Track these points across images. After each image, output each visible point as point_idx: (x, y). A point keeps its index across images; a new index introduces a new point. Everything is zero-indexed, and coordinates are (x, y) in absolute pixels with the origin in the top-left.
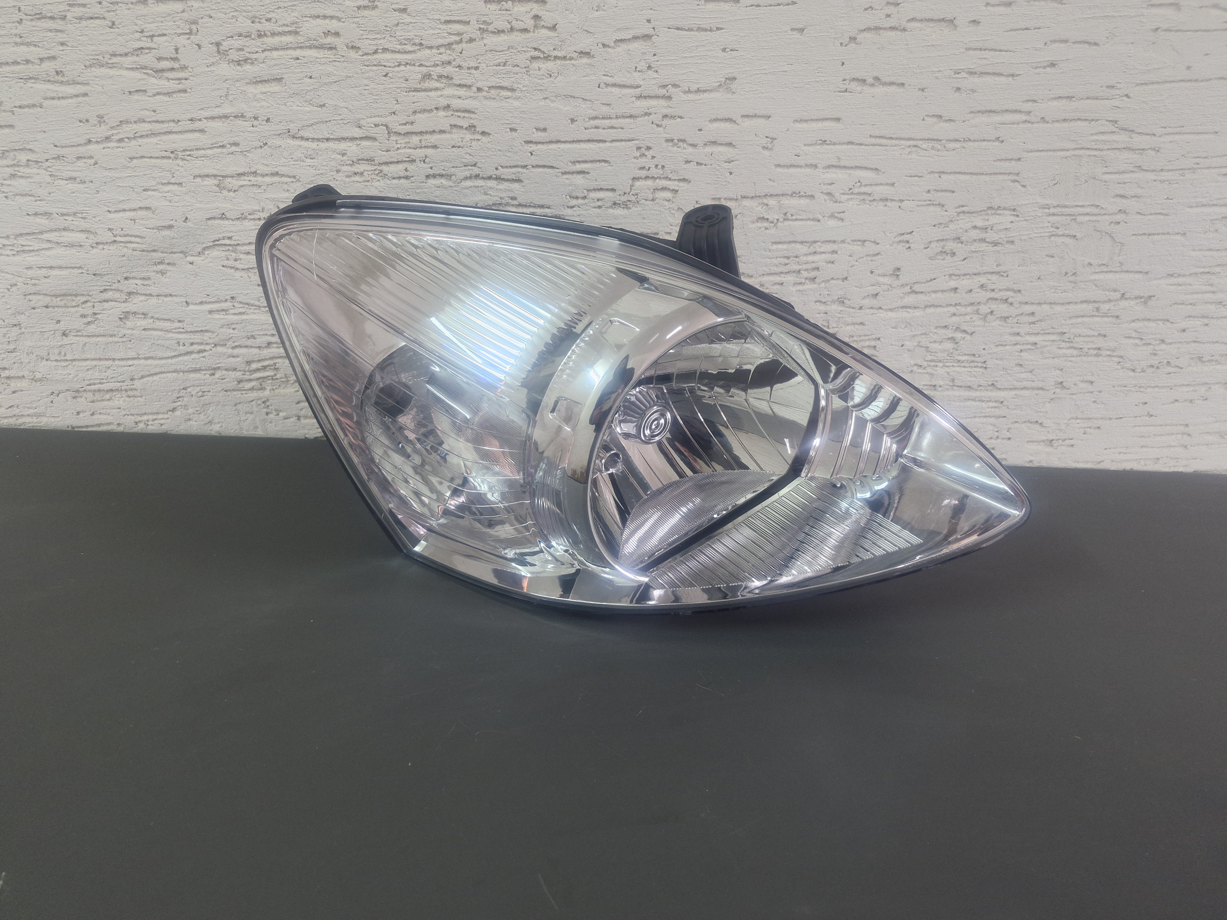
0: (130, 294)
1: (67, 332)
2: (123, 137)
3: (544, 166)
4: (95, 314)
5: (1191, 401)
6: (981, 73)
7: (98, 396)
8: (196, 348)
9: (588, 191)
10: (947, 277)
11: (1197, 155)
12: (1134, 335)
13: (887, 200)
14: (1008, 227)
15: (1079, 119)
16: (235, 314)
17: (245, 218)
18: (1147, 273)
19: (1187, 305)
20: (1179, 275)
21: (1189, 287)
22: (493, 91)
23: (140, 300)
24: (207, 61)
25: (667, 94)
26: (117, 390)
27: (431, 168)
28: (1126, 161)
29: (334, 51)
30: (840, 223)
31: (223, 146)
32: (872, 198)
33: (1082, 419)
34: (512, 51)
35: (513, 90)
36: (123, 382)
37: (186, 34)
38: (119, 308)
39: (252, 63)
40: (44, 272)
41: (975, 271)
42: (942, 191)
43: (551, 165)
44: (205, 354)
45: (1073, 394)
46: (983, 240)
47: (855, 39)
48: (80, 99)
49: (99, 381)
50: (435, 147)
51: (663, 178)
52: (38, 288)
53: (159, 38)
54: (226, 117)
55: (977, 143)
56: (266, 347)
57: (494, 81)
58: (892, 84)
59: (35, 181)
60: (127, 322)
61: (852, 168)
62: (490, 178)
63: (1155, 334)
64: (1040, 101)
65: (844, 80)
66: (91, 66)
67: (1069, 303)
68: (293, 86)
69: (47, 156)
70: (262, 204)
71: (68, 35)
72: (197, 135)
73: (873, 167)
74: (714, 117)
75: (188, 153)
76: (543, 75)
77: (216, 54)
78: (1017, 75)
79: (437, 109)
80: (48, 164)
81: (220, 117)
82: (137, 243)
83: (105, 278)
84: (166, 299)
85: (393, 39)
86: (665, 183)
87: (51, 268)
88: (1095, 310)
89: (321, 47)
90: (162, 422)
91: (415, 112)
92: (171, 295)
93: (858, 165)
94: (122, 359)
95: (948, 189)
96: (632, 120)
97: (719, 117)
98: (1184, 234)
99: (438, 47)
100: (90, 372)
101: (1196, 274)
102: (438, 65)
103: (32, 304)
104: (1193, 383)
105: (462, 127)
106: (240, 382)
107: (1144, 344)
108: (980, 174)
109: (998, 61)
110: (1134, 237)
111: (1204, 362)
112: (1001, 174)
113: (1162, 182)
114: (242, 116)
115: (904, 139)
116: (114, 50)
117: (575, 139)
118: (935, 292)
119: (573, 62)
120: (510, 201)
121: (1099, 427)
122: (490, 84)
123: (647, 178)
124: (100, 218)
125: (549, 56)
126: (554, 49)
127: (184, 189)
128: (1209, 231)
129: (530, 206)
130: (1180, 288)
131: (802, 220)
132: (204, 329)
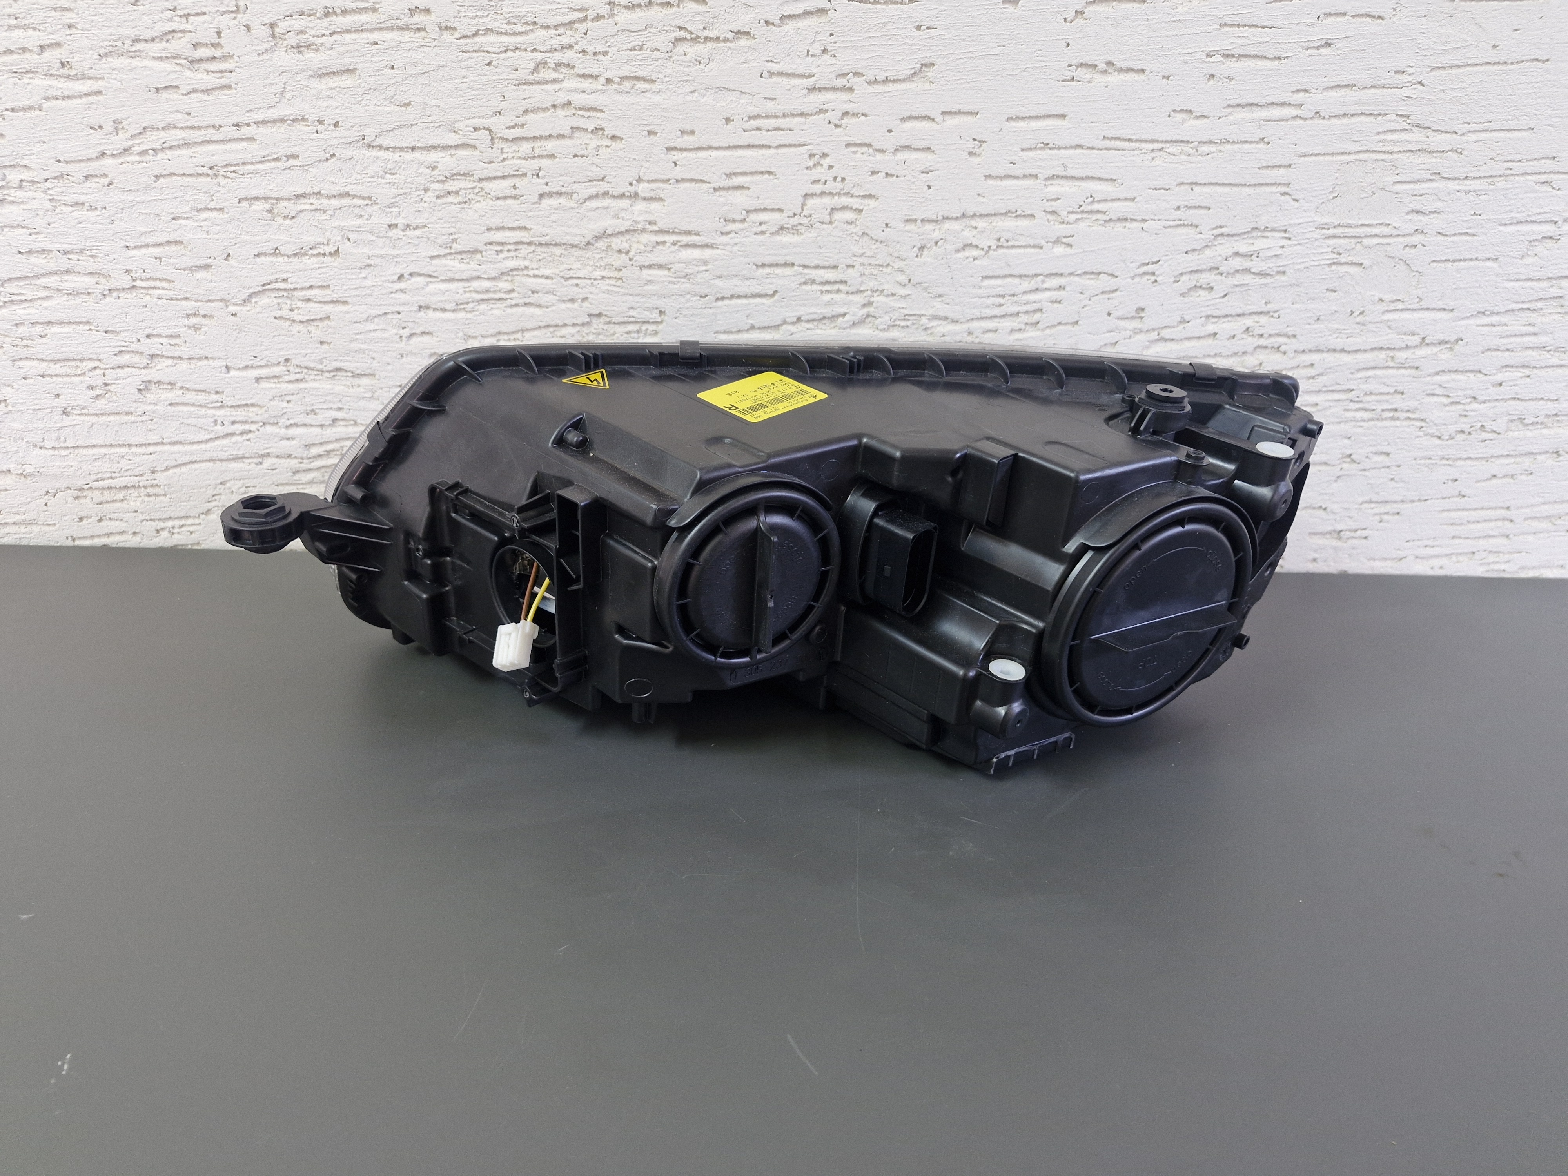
0: (152, 356)
1: (69, 409)
2: (148, 148)
3: (692, 180)
4: (106, 384)
5: (1512, 476)
6: (1240, 56)
7: (108, 495)
8: (239, 428)
9: (747, 212)
10: (1203, 319)
11: (1509, 158)
12: (1439, 391)
13: (1126, 219)
14: (1278, 253)
15: (1362, 113)
16: (290, 382)
17: (305, 254)
18: (1452, 310)
19: (1503, 351)
20: (1492, 313)
21: (1505, 328)
22: (627, 84)
23: (165, 364)
24: (258, 48)
25: (848, 85)
26: (134, 487)
27: (547, 184)
28: (1423, 166)
29: (423, 33)
30: (1068, 250)
31: (277, 160)
32: (1108, 218)
33: (1377, 502)
34: (651, 30)
35: (653, 81)
36: (142, 475)
37: (232, 12)
38: (137, 377)
39: (317, 50)
40: (39, 329)
41: (1240, 311)
42: (1195, 207)
43: (700, 178)
44: (250, 436)
45: (1364, 470)
46: (1247, 271)
47: (1082, 13)
48: (91, 99)
49: (109, 475)
50: (552, 156)
51: (844, 194)
52: (31, 351)
53: (196, 18)
54: (282, 121)
55: (1236, 146)
56: (330, 425)
57: (626, 71)
58: (1129, 70)
59: (29, 207)
60: (148, 395)
61: (1082, 179)
62: (622, 196)
63: (1465, 389)
64: (1313, 91)
65: (1070, 66)
66: (106, 55)
67: (1357, 351)
68: (370, 79)
69: (47, 175)
70: (327, 234)
71: (77, 14)
72: (244, 144)
73: (1108, 177)
74: (908, 114)
75: (232, 168)
76: (690, 62)
77: (270, 39)
78: (1285, 58)
79: (554, 106)
80: (48, 185)
81: (274, 121)
82: (164, 289)
83: (120, 337)
84: (199, 363)
85: (499, 16)
86: (845, 201)
87: (49, 323)
88: (1389, 359)
89: (406, 28)
90: (191, 529)
91: (526, 112)
92: (206, 358)
93: (1090, 174)
94: (141, 445)
95: (1203, 205)
96: (804, 119)
97: (914, 114)
98: (1497, 259)
99: (556, 27)
100: (98, 463)
101: (1513, 311)
102: (556, 50)
103: (22, 372)
104: (1513, 453)
105: (587, 129)
106: (294, 473)
107: (1452, 403)
108: (1242, 185)
109: (1261, 40)
110: (1435, 264)
111: (1527, 425)
112: (1267, 184)
113: (1467, 193)
114: (303, 119)
115: (1145, 141)
116: (138, 33)
117: (731, 145)
118: (1189, 339)
119: (728, 44)
120: (648, 226)
121: (1398, 513)
122: (622, 74)
123: (823, 193)
124: (115, 256)
125: (698, 37)
126: (704, 28)
127: (226, 216)
128: (1528, 255)
129: (673, 232)
130: (1494, 329)
131: (1019, 247)
132: (249, 402)
